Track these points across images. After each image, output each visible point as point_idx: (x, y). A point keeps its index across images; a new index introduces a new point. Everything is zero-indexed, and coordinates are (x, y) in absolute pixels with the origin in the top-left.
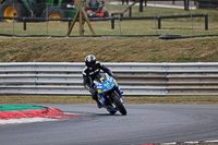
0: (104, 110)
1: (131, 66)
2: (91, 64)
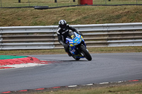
0: (72, 58)
1: (26, 29)
2: (63, 27)
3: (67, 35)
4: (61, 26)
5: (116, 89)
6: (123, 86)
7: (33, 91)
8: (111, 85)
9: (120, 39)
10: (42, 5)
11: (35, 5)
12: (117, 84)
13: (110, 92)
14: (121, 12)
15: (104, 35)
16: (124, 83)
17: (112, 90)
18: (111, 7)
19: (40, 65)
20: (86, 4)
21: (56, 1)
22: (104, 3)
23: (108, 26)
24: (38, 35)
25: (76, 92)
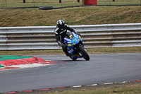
3: (65, 35)
4: (59, 26)
5: (121, 89)
6: (127, 86)
7: (38, 91)
8: (115, 86)
9: (124, 39)
10: (47, 5)
11: (40, 5)
12: (121, 84)
13: (115, 92)
14: (125, 12)
15: (108, 36)
16: (128, 83)
17: (116, 90)
18: (115, 8)
19: (45, 65)
20: (91, 5)
21: (60, 2)
22: (108, 3)
23: (112, 27)
24: (42, 35)
25: (80, 92)
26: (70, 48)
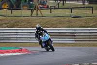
1: (59, 30)
26: (43, 42)
